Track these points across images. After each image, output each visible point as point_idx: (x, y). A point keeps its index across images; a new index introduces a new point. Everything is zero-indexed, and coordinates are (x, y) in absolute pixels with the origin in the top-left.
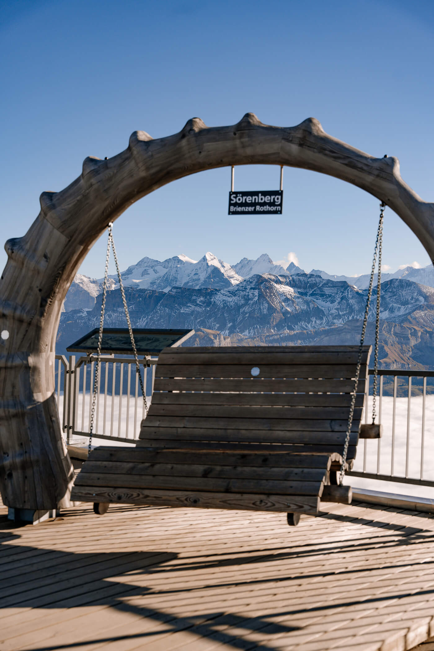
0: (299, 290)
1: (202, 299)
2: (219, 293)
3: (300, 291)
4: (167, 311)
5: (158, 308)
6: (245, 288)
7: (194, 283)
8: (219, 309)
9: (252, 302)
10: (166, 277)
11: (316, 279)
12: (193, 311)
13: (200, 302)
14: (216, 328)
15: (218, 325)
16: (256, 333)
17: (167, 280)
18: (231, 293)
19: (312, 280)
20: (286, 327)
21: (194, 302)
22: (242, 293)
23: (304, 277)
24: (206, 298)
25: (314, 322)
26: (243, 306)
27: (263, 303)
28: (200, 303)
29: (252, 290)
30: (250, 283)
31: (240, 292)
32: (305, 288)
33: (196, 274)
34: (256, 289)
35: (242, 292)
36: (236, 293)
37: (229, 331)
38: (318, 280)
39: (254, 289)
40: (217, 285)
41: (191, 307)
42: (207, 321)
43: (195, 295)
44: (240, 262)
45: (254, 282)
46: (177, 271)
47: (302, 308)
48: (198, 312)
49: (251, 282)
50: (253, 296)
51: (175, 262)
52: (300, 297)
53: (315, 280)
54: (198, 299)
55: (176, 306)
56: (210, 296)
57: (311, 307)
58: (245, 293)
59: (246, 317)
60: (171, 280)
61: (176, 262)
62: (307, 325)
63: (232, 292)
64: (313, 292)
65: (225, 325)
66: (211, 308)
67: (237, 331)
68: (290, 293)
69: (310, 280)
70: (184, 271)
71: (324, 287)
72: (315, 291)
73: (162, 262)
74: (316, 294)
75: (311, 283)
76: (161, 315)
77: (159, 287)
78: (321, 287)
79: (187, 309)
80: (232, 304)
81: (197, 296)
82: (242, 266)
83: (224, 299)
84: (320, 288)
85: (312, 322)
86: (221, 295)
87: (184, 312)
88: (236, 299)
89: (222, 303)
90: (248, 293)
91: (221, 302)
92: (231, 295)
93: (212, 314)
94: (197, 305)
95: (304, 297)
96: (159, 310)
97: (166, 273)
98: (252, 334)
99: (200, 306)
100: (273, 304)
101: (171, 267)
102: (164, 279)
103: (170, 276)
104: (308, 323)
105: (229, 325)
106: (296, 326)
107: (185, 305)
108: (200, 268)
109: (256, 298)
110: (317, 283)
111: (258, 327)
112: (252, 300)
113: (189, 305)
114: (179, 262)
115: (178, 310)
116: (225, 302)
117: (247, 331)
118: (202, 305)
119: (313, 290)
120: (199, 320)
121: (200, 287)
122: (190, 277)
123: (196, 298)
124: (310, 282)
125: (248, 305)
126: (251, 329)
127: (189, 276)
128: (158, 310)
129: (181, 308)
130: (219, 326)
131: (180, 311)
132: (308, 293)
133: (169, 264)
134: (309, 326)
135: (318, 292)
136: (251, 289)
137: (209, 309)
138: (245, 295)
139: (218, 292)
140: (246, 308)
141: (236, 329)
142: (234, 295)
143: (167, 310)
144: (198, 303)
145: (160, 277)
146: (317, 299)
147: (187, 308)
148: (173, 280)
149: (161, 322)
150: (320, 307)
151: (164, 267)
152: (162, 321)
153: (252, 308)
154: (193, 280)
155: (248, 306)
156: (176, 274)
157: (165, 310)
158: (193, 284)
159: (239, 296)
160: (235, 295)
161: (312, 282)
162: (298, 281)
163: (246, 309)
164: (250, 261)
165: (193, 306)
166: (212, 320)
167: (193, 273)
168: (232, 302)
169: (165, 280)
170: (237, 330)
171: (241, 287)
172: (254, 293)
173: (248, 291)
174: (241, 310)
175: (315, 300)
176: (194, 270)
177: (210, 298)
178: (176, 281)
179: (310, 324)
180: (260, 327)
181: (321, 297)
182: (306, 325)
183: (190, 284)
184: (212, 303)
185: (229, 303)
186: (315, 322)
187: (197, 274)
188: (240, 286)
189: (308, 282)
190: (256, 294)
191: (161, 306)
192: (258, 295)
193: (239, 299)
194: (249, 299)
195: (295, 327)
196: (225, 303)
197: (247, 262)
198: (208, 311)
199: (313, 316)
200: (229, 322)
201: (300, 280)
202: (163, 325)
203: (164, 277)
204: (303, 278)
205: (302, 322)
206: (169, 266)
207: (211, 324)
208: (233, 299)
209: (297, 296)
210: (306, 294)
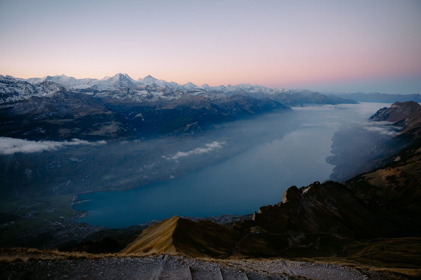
32: (8, 83)
38: (14, 80)
52: (7, 87)
71: (17, 83)
72: (13, 85)
104: (12, 97)
110: (13, 82)
134: (13, 99)
135: (15, 85)
150: (16, 91)
161: (11, 81)
175: (14, 88)
181: (16, 87)
186: (15, 97)
189: (9, 81)
195: (6, 99)
199: (14, 95)
201: (5, 80)
205: (9, 97)
209: (5, 87)
210: (9, 86)
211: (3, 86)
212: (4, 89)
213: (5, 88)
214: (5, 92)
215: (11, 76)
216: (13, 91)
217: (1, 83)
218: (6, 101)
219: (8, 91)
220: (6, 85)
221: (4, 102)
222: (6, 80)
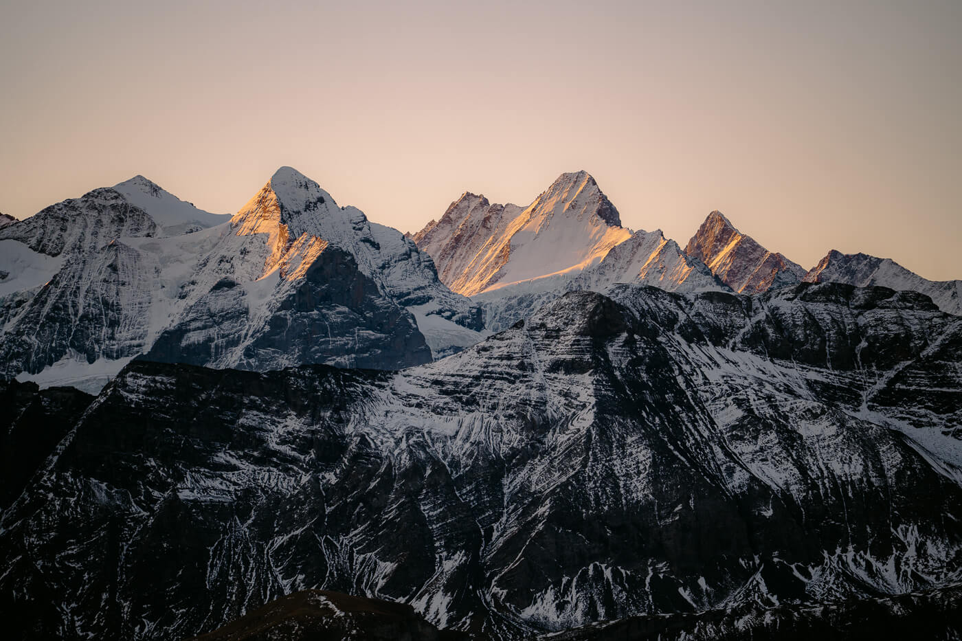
0: (812, 375)
1: (294, 423)
2: (384, 394)
3: (819, 378)
4: (102, 497)
5: (49, 479)
6: (522, 366)
7: (213, 332)
8: (388, 479)
9: (562, 438)
10: (51, 300)
11: (906, 314)
12: (249, 493)
13: (283, 442)
14: (381, 583)
15: (388, 567)
16: (602, 611)
17: (58, 316)
18: (446, 393)
19: (880, 320)
20: (758, 576)
21: (250, 443)
22: (510, 393)
23: (837, 302)
24: (316, 418)
25: (911, 552)
26: (521, 457)
27: (622, 446)
28: (283, 448)
29: (561, 375)
30: (547, 337)
31: (498, 384)
32: (844, 361)
33: (225, 285)
34: (582, 372)
35: (506, 385)
36: (476, 389)
37: (448, 599)
38: (914, 319)
39: (572, 367)
40: (340, 341)
41: (234, 468)
42: (330, 545)
43: (253, 406)
44: (447, 219)
45: (571, 330)
46: (114, 268)
47: (838, 472)
48: (277, 499)
49: (554, 334)
50: (568, 405)
51: (99, 222)
52: (823, 412)
53: (900, 321)
54: (273, 422)
55: (148, 469)
56: (336, 410)
57: (886, 465)
58: (522, 388)
59: (536, 520)
60: (85, 316)
61: (106, 220)
62: (876, 565)
63: (456, 384)
64: (891, 382)
65: (429, 567)
66: (345, 476)
67: (494, 596)
68: (768, 389)
69: (867, 318)
70: (157, 271)
71: (950, 358)
72: (900, 377)
73: (28, 222)
74: (911, 397)
75: (876, 338)
76: (64, 520)
77: (17, 356)
78: (937, 356)
79: (217, 483)
80: (458, 448)
81: (266, 413)
82: (458, 240)
83: (416, 422)
84: (930, 366)
85: (903, 549)
86: (398, 405)
87: (195, 501)
88: (478, 424)
89: (403, 445)
90: (541, 388)
91: (398, 442)
92: (448, 399)
93: (355, 504)
94: (266, 458)
95: (846, 410)
96: (56, 489)
97: (54, 282)
98: (579, 615)
99: (285, 464)
100: (677, 448)
101: (78, 248)
102: (46, 309)
103: (75, 294)
104: (882, 556)
105: (449, 566)
106: (815, 572)
107: (201, 460)
108: (244, 252)
109: (586, 420)
110: (909, 336)
111: (608, 574)
112: (564, 429)
113: (221, 457)
114: (121, 220)
115: (162, 490)
116: (419, 441)
117: (550, 595)
118: (294, 461)
119: (891, 374)
120: (280, 541)
121: (248, 353)
122: (191, 301)
123: (263, 421)
124: (871, 332)
125: (545, 452)
126: (569, 582)
127: (183, 297)
128: (48, 490)
129: (180, 477)
130: (395, 572)
131: (175, 491)
132: (861, 388)
133: (63, 229)
134: (888, 570)
135: (921, 382)
136: (555, 367)
137: (334, 481)
138: (525, 402)
139: (380, 387)
140: (532, 469)
141: (488, 586)
142: (468, 403)
143: (101, 491)
144: (273, 445)
145: (19, 303)
146: (918, 425)
147: (212, 477)
148: (96, 320)
149: (69, 557)
150: (939, 468)
151: (40, 248)
152: (74, 550)
153: (564, 473)
154: (212, 315)
155: (546, 461)
156: (113, 287)
157: (87, 487)
158: (210, 339)
159: (494, 407)
160: (471, 402)
161: (881, 331)
162: (806, 324)
163: (534, 478)
164: (498, 209)
165: (247, 467)
166: (356, 540)
167: (208, 279)
168: (459, 442)
169: (47, 316)
170: (495, 590)
171: (501, 358)
172: (575, 389)
173: (538, 378)
174: (505, 481)
175: (905, 428)
176: (213, 264)
177: (340, 421)
178: (114, 324)
179: (891, 562)
180: (616, 573)
181: (936, 411)
182: (869, 565)
183: (195, 337)
184: (353, 447)
185: (439, 445)
186: (921, 550)
187: (231, 285)
188: (496, 353)
189: (859, 332)
190: (583, 398)
191: (61, 468)
192: (593, 400)
193: (494, 423)
194: (548, 425)
195: (809, 576)
196: (422, 446)
197: (481, 215)
198: (330, 490)
199: (907, 516)
200: (447, 547)
201: (812, 322)
202: (80, 574)
203: (40, 300)
204: (832, 307)
205: (845, 551)
206: (70, 240)
207: (351, 559)
208: (460, 424)
209: (802, 404)
210: (852, 395)
211: (780, 397)
212: (790, 439)
213: (807, 429)
214: (803, 469)
215: (875, 263)
216: (891, 459)
217: (768, 365)
218: (805, 597)
219: (837, 468)
220: (811, 385)
221: (783, 612)
222: (819, 309)
